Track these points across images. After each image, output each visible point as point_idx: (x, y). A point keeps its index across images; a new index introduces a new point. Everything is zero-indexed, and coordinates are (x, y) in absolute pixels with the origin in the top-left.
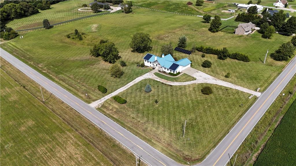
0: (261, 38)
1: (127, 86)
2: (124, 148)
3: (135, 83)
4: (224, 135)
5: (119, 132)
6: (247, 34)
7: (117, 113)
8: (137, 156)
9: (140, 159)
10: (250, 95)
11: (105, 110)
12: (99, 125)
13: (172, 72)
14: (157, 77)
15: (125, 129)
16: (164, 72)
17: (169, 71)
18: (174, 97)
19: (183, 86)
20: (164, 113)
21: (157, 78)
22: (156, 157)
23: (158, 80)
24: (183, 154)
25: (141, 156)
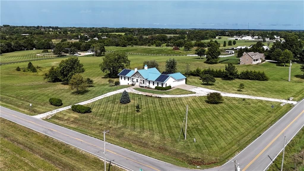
0: (276, 66)
1: (94, 99)
2: (84, 153)
3: (106, 96)
4: (254, 138)
5: (76, 138)
6: (256, 63)
7: (75, 123)
8: (105, 161)
9: (110, 164)
10: (281, 103)
11: (57, 121)
12: (45, 132)
13: (160, 86)
15: (88, 135)
16: (149, 88)
17: (155, 86)
18: (165, 107)
19: (177, 98)
20: (151, 120)
21: (137, 92)
22: (138, 161)
23: (140, 94)
24: (188, 157)
25: (113, 160)
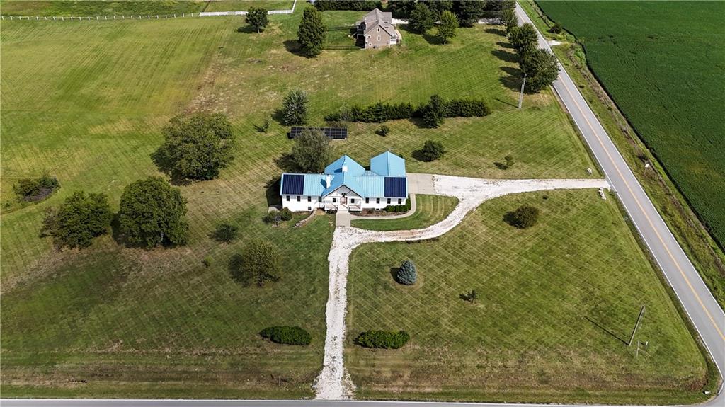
0: (431, 46)
1: (336, 292)
3: (344, 273)
7: (423, 378)
11: (381, 389)
13: (394, 203)
14: (374, 232)
16: (370, 212)
17: (383, 204)
21: (380, 236)
23: (390, 239)
